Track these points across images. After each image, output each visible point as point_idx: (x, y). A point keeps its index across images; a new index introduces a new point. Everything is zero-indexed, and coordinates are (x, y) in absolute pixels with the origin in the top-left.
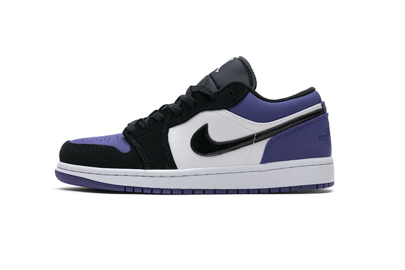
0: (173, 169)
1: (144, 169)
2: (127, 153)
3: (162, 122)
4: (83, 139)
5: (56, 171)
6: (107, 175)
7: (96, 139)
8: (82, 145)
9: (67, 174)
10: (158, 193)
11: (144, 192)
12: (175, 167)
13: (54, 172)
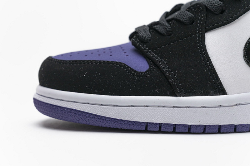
0: (220, 94)
1: (176, 96)
2: (146, 72)
3: (192, 23)
4: (71, 53)
5: (35, 99)
6: (116, 106)
7: (92, 52)
8: (73, 61)
9: (53, 105)
10: (199, 132)
11: (177, 131)
12: (223, 92)
13: (32, 101)
